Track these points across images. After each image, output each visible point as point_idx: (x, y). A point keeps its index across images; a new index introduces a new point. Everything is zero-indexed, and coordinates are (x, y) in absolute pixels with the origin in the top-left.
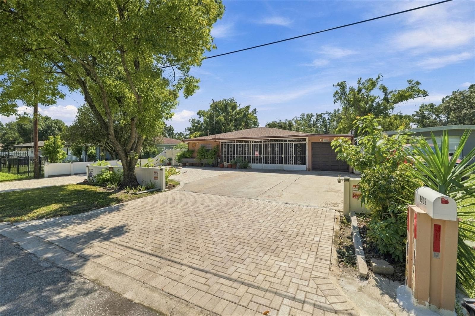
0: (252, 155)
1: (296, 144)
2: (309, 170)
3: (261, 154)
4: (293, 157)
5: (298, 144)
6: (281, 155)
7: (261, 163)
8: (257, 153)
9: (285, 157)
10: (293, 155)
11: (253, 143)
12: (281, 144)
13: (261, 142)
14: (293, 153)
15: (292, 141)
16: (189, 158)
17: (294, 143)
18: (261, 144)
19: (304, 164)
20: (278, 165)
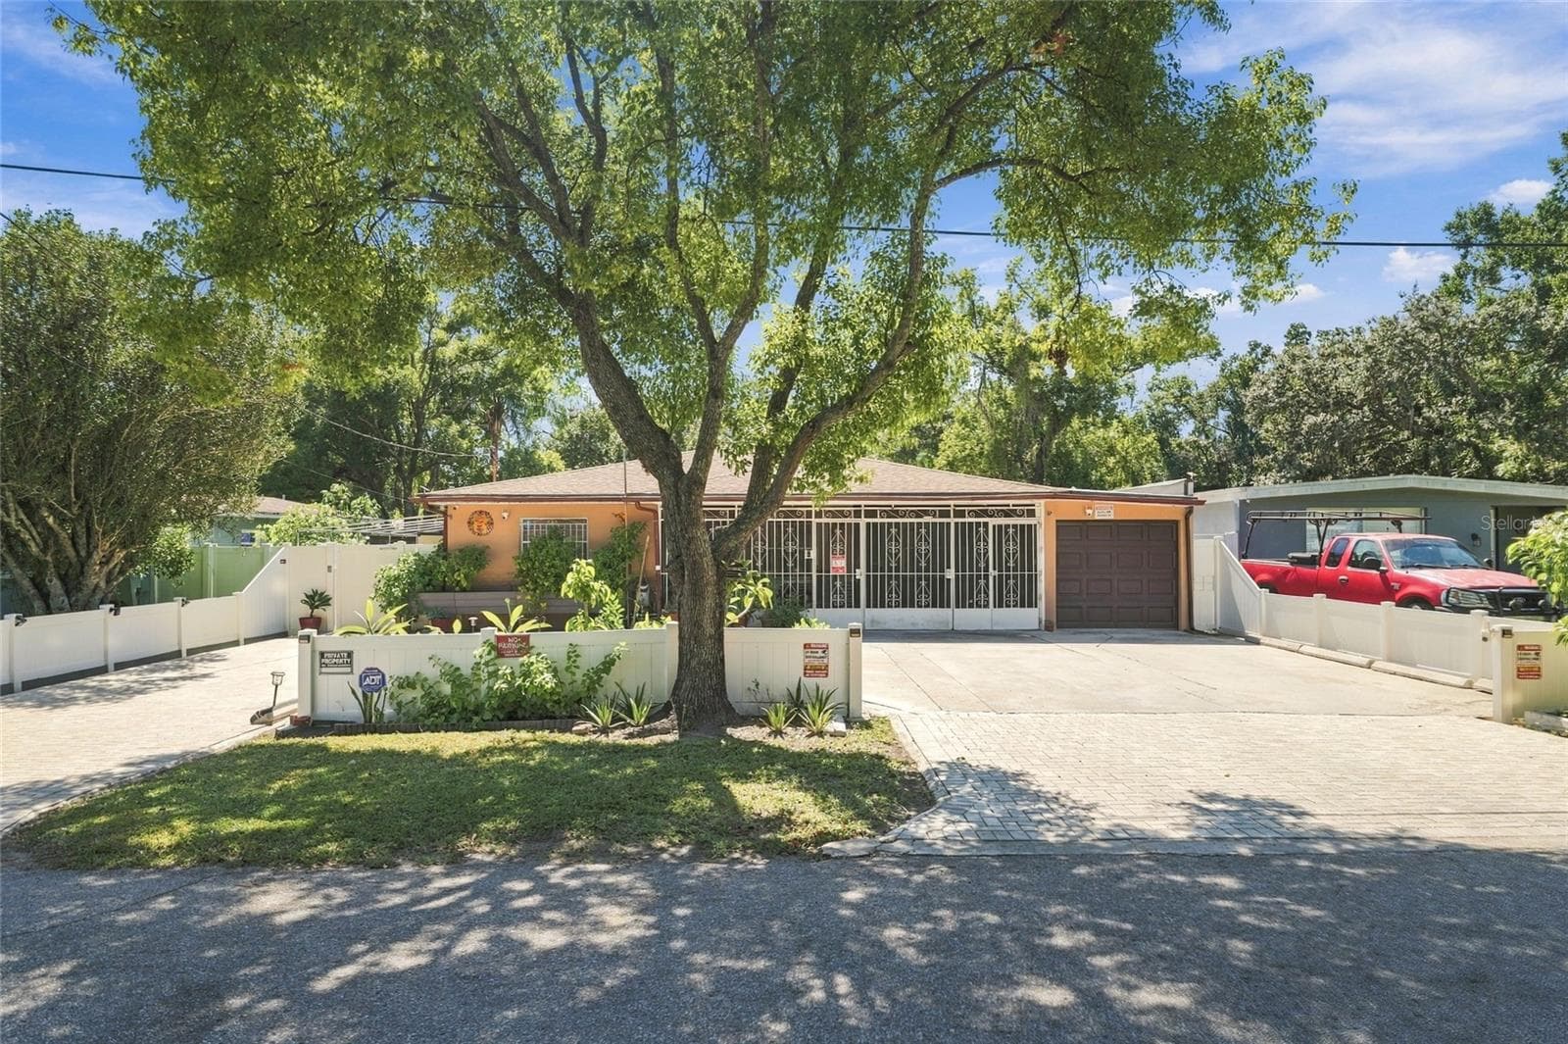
0: (814, 574)
1: (1000, 526)
2: (1049, 628)
3: (857, 566)
4: (986, 577)
5: (1007, 526)
6: (942, 570)
7: (857, 605)
8: (839, 563)
9: (957, 577)
10: (986, 569)
11: (824, 520)
12: (941, 524)
13: (857, 514)
14: (987, 562)
15: (984, 513)
17: (992, 522)
18: (857, 525)
19: (1030, 606)
20: (930, 610)
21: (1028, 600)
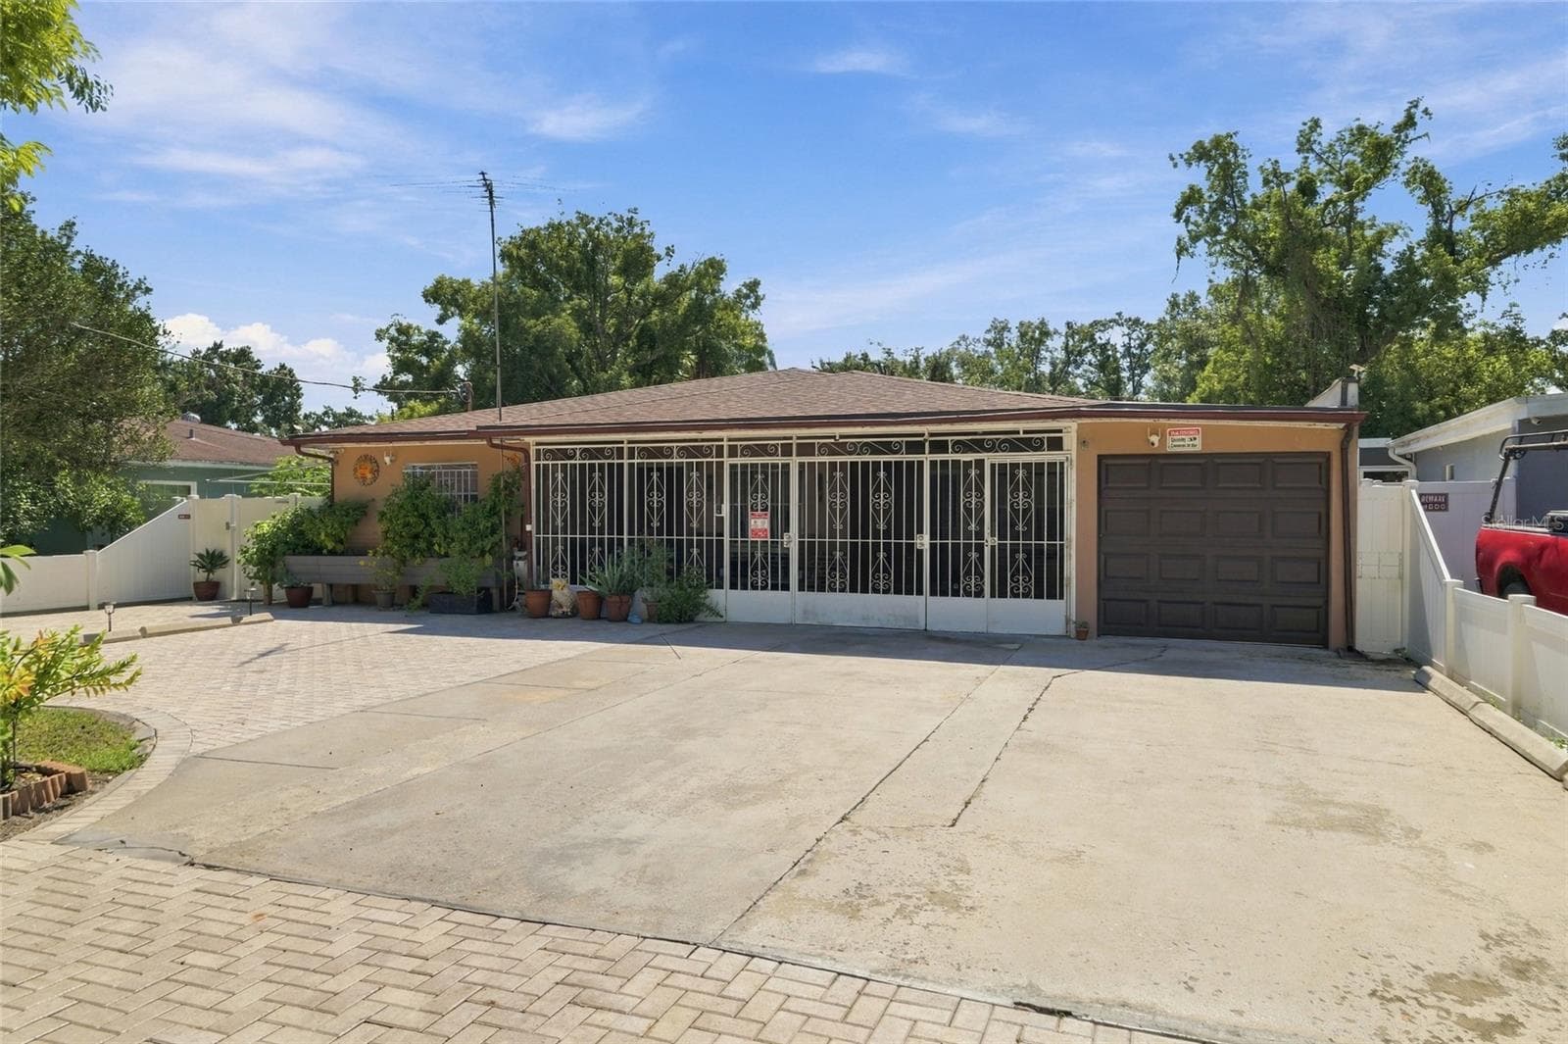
0: (727, 539)
1: (1003, 466)
2: (1082, 633)
3: (786, 528)
4: (980, 549)
5: (1015, 466)
6: (910, 536)
7: (786, 587)
8: (759, 523)
9: (933, 547)
10: (980, 535)
11: (739, 461)
12: (910, 464)
13: (787, 451)
14: (981, 523)
15: (977, 444)
16: (332, 553)
17: (990, 459)
18: (786, 466)
19: (1052, 596)
20: (892, 598)
21: (1049, 586)
